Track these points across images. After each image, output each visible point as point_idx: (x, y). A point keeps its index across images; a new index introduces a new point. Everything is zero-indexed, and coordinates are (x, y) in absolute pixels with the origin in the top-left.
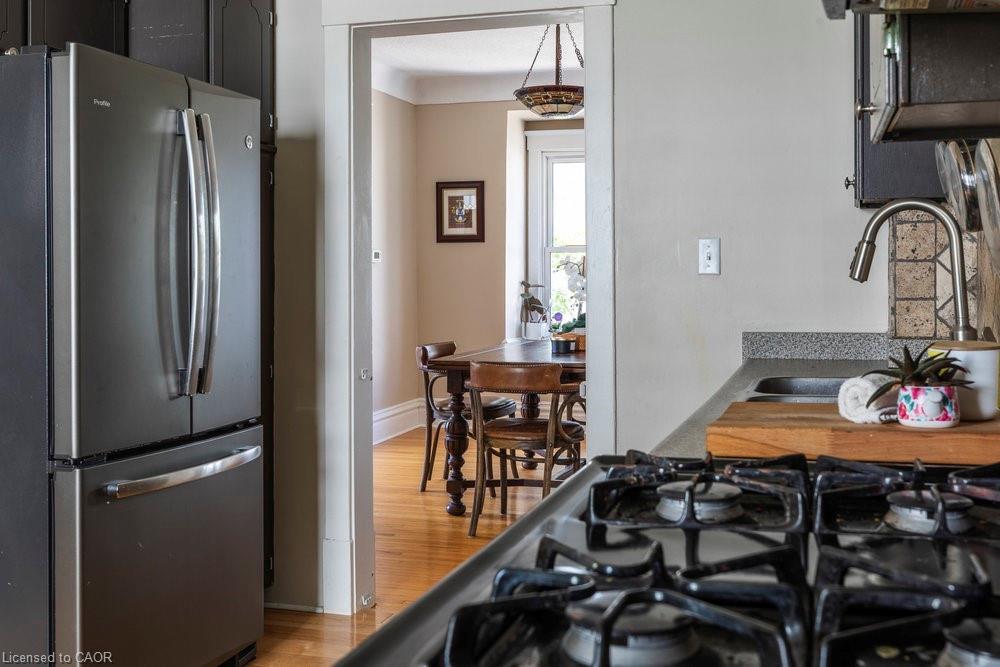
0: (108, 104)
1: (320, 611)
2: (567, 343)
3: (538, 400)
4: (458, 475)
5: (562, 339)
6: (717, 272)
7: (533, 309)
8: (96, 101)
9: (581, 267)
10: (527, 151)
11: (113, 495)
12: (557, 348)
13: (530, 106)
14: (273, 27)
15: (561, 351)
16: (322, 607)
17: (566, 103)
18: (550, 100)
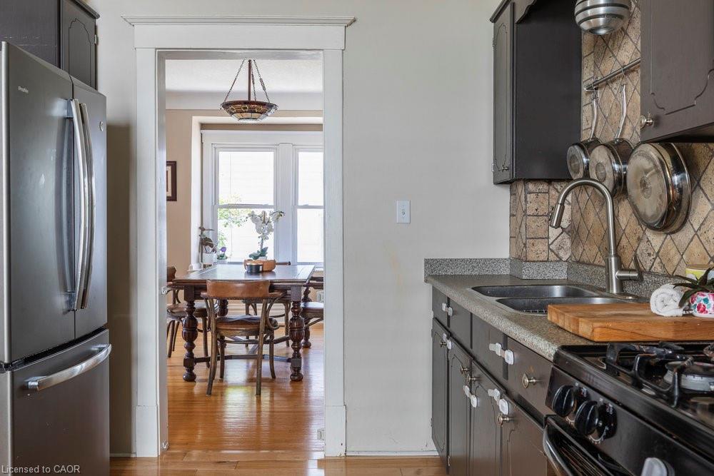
0: (27, 91)
1: (133, 456)
2: (257, 267)
3: (227, 303)
4: (191, 355)
5: (254, 264)
6: (408, 222)
7: (206, 245)
8: (20, 88)
9: (263, 218)
10: (202, 143)
11: (34, 390)
12: (251, 270)
13: (232, 113)
14: (96, 46)
15: (254, 271)
16: (136, 453)
17: (258, 112)
18: (247, 110)
